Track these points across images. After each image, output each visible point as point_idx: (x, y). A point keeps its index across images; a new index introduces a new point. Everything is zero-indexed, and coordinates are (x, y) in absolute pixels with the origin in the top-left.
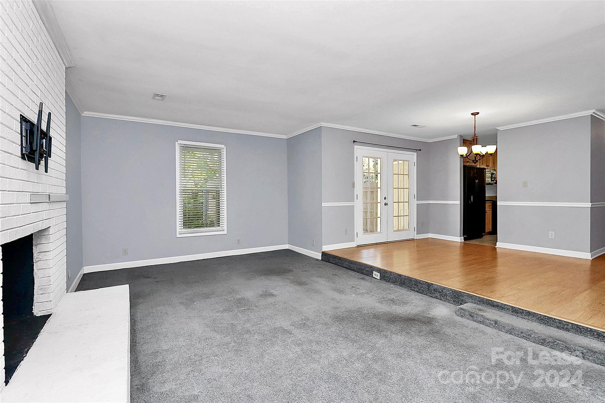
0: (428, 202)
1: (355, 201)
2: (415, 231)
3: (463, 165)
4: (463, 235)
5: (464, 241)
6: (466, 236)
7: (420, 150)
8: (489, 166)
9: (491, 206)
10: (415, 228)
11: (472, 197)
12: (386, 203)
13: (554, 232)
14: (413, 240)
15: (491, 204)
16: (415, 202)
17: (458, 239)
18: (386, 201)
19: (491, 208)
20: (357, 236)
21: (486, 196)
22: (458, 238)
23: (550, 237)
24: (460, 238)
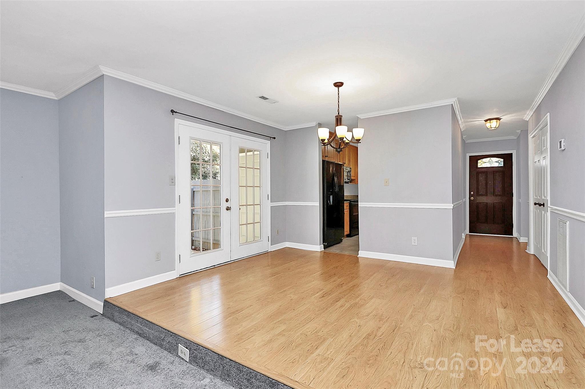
0: (285, 203)
1: (176, 206)
2: (269, 241)
3: (322, 160)
4: (323, 242)
5: (324, 250)
6: (326, 244)
7: (274, 138)
8: (345, 163)
9: (348, 206)
10: (268, 237)
11: (331, 197)
12: (228, 207)
13: (417, 238)
14: (266, 253)
15: (349, 203)
16: (268, 205)
17: (318, 248)
18: (228, 204)
19: (349, 208)
20: (180, 261)
21: (345, 195)
22: (318, 246)
23: (413, 244)
24: (319, 246)
